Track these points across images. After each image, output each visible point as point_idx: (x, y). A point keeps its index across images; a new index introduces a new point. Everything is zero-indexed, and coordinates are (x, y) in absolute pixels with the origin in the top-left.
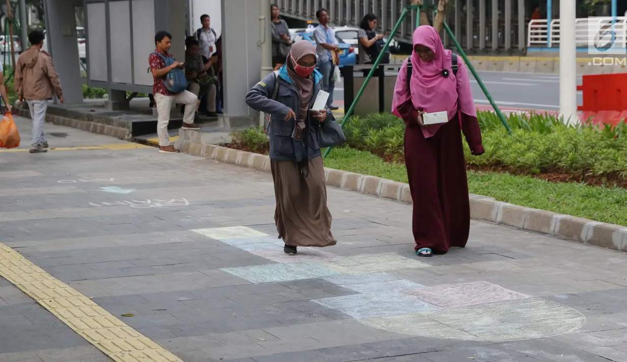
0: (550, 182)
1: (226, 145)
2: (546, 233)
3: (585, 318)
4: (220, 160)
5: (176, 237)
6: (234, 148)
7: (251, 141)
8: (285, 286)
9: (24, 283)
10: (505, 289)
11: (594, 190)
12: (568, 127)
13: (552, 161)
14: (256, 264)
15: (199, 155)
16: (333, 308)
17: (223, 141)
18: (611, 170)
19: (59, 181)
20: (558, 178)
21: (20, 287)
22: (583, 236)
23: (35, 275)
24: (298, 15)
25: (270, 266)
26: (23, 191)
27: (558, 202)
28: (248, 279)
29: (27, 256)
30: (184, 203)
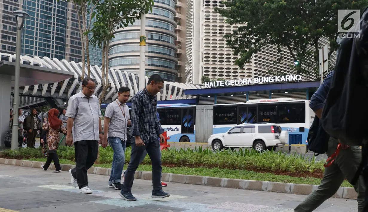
2: (200, 185)
22: (222, 184)
25: (113, 199)
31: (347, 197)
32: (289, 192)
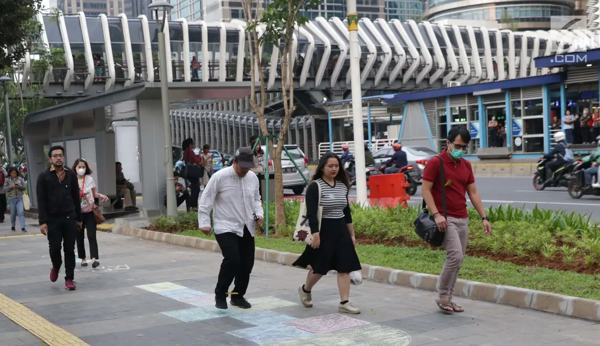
0: (360, 245)
1: (146, 228)
2: (366, 279)
3: (409, 336)
4: (143, 238)
5: (126, 292)
6: (151, 230)
7: (163, 225)
8: (205, 323)
9: (32, 328)
10: (352, 319)
11: (391, 248)
12: (364, 208)
13: (360, 231)
14: (183, 308)
15: (129, 235)
16: (243, 337)
17: (144, 226)
18: (399, 235)
19: (43, 257)
20: (365, 242)
21: (31, 331)
22: (390, 279)
23: (38, 322)
24: (176, 145)
25: (193, 309)
26: (22, 264)
27: (370, 258)
28: (181, 319)
29: (32, 309)
30: (126, 268)
31: (536, 308)
32: (467, 295)
